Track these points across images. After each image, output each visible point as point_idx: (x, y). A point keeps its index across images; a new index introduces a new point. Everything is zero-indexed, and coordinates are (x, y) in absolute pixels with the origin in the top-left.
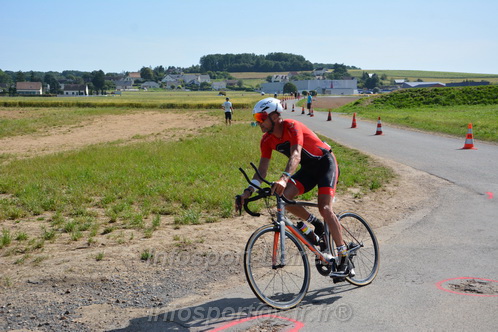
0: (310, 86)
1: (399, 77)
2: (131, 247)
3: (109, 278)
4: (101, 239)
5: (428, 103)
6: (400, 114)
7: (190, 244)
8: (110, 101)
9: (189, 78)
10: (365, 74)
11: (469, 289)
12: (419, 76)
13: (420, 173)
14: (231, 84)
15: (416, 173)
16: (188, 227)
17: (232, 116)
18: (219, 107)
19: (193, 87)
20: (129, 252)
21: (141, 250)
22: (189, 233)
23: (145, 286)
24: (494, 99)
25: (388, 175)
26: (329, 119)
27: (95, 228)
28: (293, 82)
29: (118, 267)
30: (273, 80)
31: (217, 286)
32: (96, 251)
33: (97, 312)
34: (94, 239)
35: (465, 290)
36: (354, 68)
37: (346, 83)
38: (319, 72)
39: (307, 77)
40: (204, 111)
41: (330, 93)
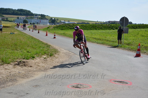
0: (33, 21)
1: (63, 20)
5: (71, 29)
6: (62, 32)
10: (51, 18)
11: (77, 87)
12: (69, 20)
13: (66, 51)
14: (4, 19)
15: (65, 51)
24: (90, 28)
25: (56, 51)
26: (39, 33)
28: (27, 20)
30: (19, 18)
35: (76, 87)
36: (48, 16)
37: (45, 21)
38: (36, 17)
39: (32, 18)
41: (40, 24)
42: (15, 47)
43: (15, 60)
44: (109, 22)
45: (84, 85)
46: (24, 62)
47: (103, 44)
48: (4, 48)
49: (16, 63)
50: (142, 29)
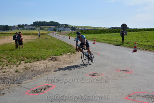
0: (60, 29)
1: (80, 28)
2: (13, 69)
3: (7, 77)
4: (5, 67)
5: (86, 33)
7: (28, 68)
8: (10, 33)
9: (30, 27)
10: (72, 27)
11: (93, 75)
12: (84, 27)
14: (41, 29)
16: (28, 64)
17: (40, 36)
18: (37, 34)
19: (31, 29)
20: (12, 70)
21: (15, 70)
22: (28, 65)
23: (16, 79)
24: (100, 32)
26: (64, 37)
27: (4, 65)
28: (56, 28)
29: (9, 74)
30: (51, 28)
31: (35, 78)
32: (3, 70)
33: (3, 86)
34: (3, 67)
36: (70, 25)
37: (68, 29)
38: (62, 26)
39: (59, 27)
40: (34, 35)
41: (64, 31)
42: (49, 47)
43: (49, 57)
44: (112, 27)
45: (98, 74)
46: (55, 58)
47: (109, 43)
48: (41, 48)
49: (50, 58)
50: (136, 32)
